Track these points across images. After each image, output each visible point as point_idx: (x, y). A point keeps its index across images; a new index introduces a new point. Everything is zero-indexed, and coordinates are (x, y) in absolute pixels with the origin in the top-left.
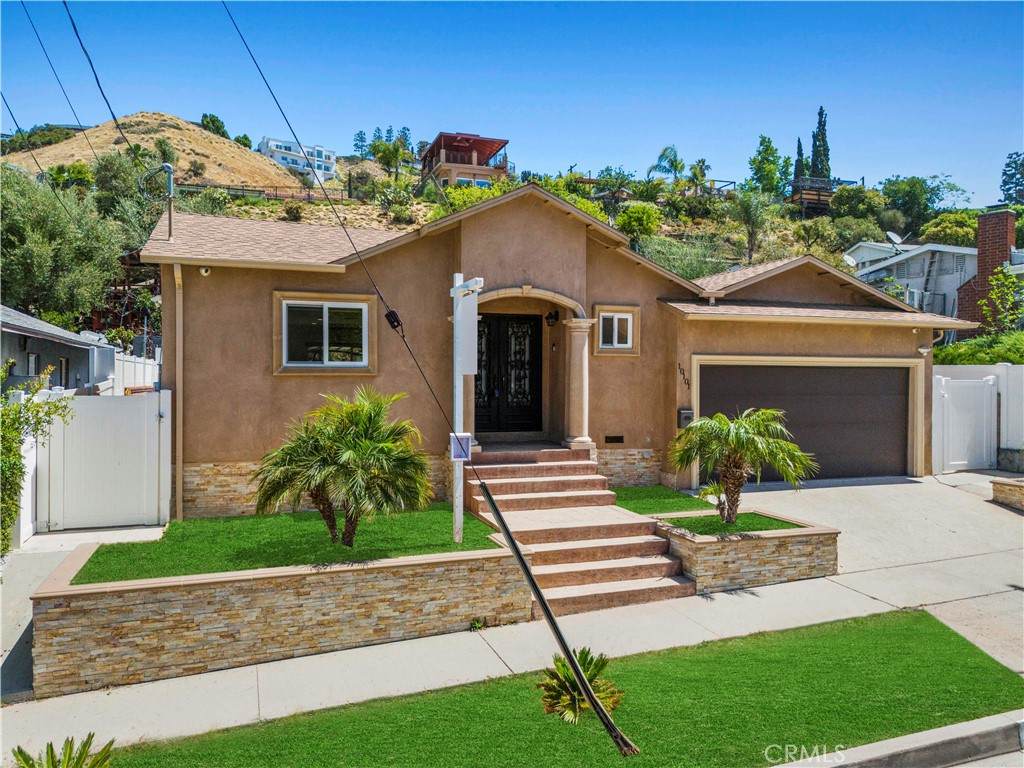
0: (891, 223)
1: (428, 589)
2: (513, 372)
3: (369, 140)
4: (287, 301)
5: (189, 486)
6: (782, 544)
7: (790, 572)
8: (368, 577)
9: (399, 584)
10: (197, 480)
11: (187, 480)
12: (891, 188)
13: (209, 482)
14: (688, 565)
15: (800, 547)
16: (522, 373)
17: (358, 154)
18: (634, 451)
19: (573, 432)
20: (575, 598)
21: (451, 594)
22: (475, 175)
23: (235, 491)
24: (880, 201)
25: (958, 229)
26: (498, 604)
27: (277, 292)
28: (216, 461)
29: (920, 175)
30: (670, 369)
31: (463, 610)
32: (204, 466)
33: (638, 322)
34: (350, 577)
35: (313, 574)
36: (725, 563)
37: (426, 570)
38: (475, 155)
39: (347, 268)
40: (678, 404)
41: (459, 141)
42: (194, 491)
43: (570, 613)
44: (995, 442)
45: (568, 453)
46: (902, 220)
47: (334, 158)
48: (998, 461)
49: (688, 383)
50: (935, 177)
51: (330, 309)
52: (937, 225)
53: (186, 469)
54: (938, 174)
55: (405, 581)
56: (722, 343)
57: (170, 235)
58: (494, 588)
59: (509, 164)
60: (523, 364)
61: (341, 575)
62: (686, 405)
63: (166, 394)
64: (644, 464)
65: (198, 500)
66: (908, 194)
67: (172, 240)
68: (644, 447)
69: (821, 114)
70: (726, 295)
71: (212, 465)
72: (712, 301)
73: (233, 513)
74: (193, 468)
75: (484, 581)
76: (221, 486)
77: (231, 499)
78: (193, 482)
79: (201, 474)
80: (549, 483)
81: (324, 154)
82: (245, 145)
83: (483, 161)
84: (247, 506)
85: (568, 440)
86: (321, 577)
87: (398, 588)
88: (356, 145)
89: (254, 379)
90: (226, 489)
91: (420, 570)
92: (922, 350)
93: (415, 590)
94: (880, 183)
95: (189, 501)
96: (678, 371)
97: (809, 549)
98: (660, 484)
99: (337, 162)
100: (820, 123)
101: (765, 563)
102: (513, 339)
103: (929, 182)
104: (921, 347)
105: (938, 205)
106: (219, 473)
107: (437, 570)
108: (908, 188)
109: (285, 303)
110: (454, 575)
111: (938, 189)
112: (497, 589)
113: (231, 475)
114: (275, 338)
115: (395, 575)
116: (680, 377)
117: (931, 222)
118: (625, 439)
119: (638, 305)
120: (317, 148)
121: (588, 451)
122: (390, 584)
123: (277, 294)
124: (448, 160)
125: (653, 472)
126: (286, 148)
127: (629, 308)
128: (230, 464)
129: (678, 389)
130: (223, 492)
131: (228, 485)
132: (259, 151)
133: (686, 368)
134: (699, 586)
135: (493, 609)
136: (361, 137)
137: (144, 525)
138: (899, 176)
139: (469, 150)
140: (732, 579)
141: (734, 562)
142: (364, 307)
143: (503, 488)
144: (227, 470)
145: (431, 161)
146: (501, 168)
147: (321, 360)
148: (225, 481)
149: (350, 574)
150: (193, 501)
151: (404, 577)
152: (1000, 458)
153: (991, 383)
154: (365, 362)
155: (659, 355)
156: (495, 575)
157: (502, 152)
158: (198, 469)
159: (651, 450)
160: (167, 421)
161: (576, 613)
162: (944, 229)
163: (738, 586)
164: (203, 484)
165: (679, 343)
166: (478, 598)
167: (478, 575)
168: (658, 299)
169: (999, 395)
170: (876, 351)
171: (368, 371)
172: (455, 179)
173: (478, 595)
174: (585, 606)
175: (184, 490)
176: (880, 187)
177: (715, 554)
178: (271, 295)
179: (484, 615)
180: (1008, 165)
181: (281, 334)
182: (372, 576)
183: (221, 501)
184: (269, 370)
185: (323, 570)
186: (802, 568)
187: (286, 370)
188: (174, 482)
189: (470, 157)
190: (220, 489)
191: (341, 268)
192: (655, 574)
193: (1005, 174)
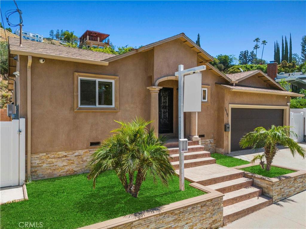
0: (220, 68)
1: (186, 218)
2: (163, 110)
3: (55, 33)
4: (81, 77)
5: (34, 165)
6: (295, 178)
7: (297, 190)
8: (161, 217)
9: (174, 218)
10: (38, 162)
11: (33, 162)
12: (220, 58)
13: (44, 162)
14: (266, 191)
15: (300, 179)
16: (166, 110)
17: (51, 37)
18: (208, 140)
19: (192, 134)
20: (237, 213)
21: (194, 220)
22: (99, 45)
23: (56, 166)
24: (217, 61)
25: (238, 70)
26: (211, 221)
27: (76, 73)
28: (47, 152)
29: (227, 54)
30: (220, 109)
31: (199, 226)
32: (41, 154)
33: (210, 92)
34: (153, 219)
35: (137, 220)
36: (281, 189)
37: (184, 210)
38: (99, 38)
39: (109, 63)
40: (225, 123)
41: (93, 34)
42: (36, 167)
43: (236, 220)
44: (303, 133)
45: (192, 142)
46: (223, 67)
47: (42, 38)
48: (304, 139)
49: (228, 115)
50: (231, 55)
51: (99, 82)
52: (233, 69)
53: (32, 156)
54: (232, 55)
55: (176, 216)
56: (238, 100)
57: (20, 43)
58: (210, 214)
59: (110, 42)
60: (166, 106)
61: (149, 218)
62: (227, 123)
63: (23, 121)
64: (211, 145)
65: (38, 171)
66: (224, 60)
67: (21, 45)
68: (211, 139)
69: (198, 36)
70: (239, 82)
71: (45, 154)
72: (234, 84)
73: (55, 176)
74: (35, 156)
75: (206, 211)
76: (50, 164)
77: (54, 170)
78: (36, 163)
79: (40, 159)
80: (191, 156)
81: (39, 36)
82: (10, 31)
83: (101, 41)
84: (62, 172)
85: (191, 137)
86: (140, 221)
87: (173, 221)
88: (50, 34)
89: (66, 113)
90: (52, 165)
91: (182, 210)
92: (288, 104)
93: (180, 220)
94: (217, 56)
95: (33, 172)
96: (225, 110)
97: (302, 180)
98: (216, 152)
99: (43, 39)
100: (198, 38)
101: (291, 187)
102: (163, 97)
103: (230, 57)
104: (288, 102)
105: (232, 63)
106: (49, 158)
107: (189, 209)
108: (224, 58)
109: (79, 78)
110: (195, 210)
111: (232, 59)
112: (211, 214)
113: (54, 158)
114: (75, 94)
115: (172, 214)
116: (225, 112)
117: (231, 68)
118: (205, 136)
119: (209, 85)
120: (36, 34)
121: (198, 141)
122: (171, 219)
123: (76, 74)
124: (90, 39)
125: (213, 148)
126: (25, 33)
127: (207, 86)
128: (54, 153)
129: (225, 117)
130: (51, 166)
131: (53, 163)
132: (15, 33)
133: (227, 109)
134: (274, 200)
135: (210, 224)
136: (52, 32)
137: (11, 186)
138: (221, 55)
139: (97, 37)
140: (283, 195)
141: (283, 188)
142: (113, 81)
143: (176, 159)
144: (53, 156)
145: (83, 39)
146: (108, 44)
147: (95, 104)
148: (52, 161)
149: (153, 217)
150: (35, 172)
151: (176, 215)
152: (305, 138)
153: (303, 114)
154: (113, 106)
155: (216, 104)
156: (210, 207)
157: (107, 38)
158: (38, 156)
159: (213, 140)
160: (23, 134)
161: (238, 219)
162: (234, 70)
163: (284, 198)
164: (40, 163)
165: (225, 100)
166: (204, 219)
167: (204, 209)
168: (215, 83)
169: (304, 118)
170: (277, 104)
171: (115, 110)
172: (92, 45)
173: (204, 218)
174: (240, 216)
175: (31, 167)
176: (217, 57)
177: (278, 186)
178: (73, 74)
179: (206, 227)
180: (240, 55)
181: (78, 92)
182: (162, 216)
183: (49, 171)
184: (72, 109)
185: (141, 218)
186: (300, 187)
187: (80, 109)
188: (26, 163)
189: (97, 39)
190: (49, 165)
191: (107, 63)
192: (255, 196)
193: (240, 57)
